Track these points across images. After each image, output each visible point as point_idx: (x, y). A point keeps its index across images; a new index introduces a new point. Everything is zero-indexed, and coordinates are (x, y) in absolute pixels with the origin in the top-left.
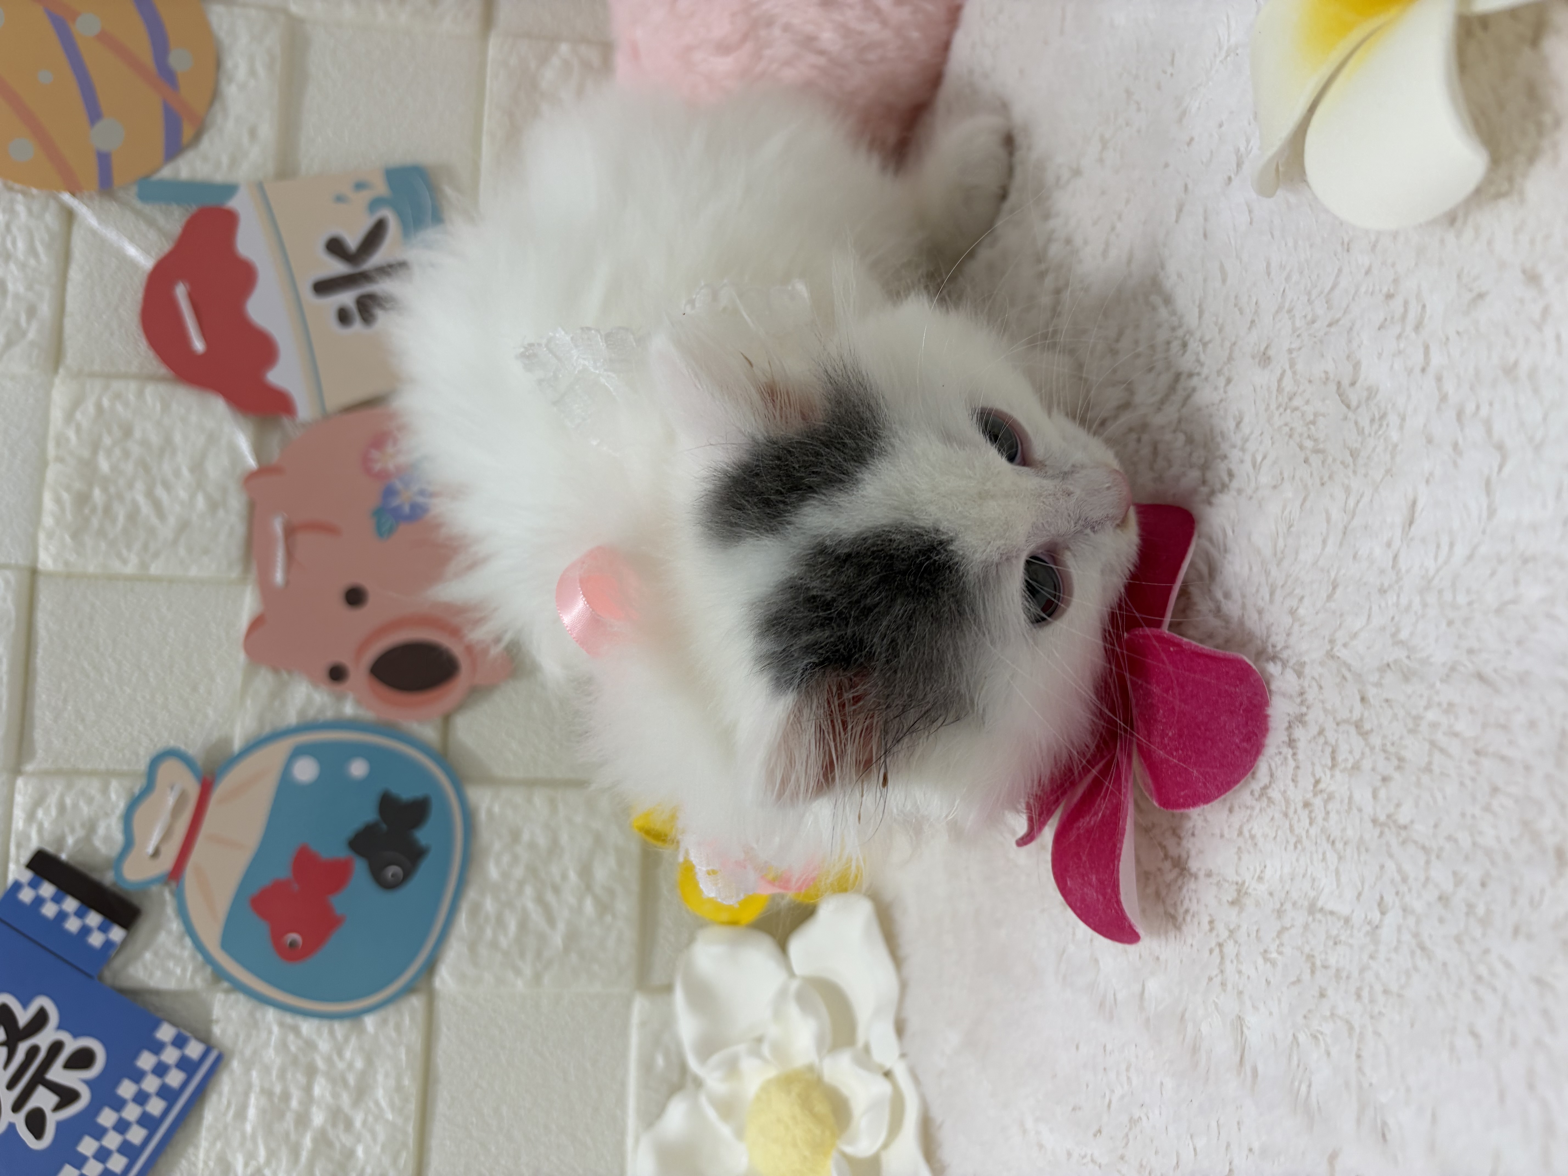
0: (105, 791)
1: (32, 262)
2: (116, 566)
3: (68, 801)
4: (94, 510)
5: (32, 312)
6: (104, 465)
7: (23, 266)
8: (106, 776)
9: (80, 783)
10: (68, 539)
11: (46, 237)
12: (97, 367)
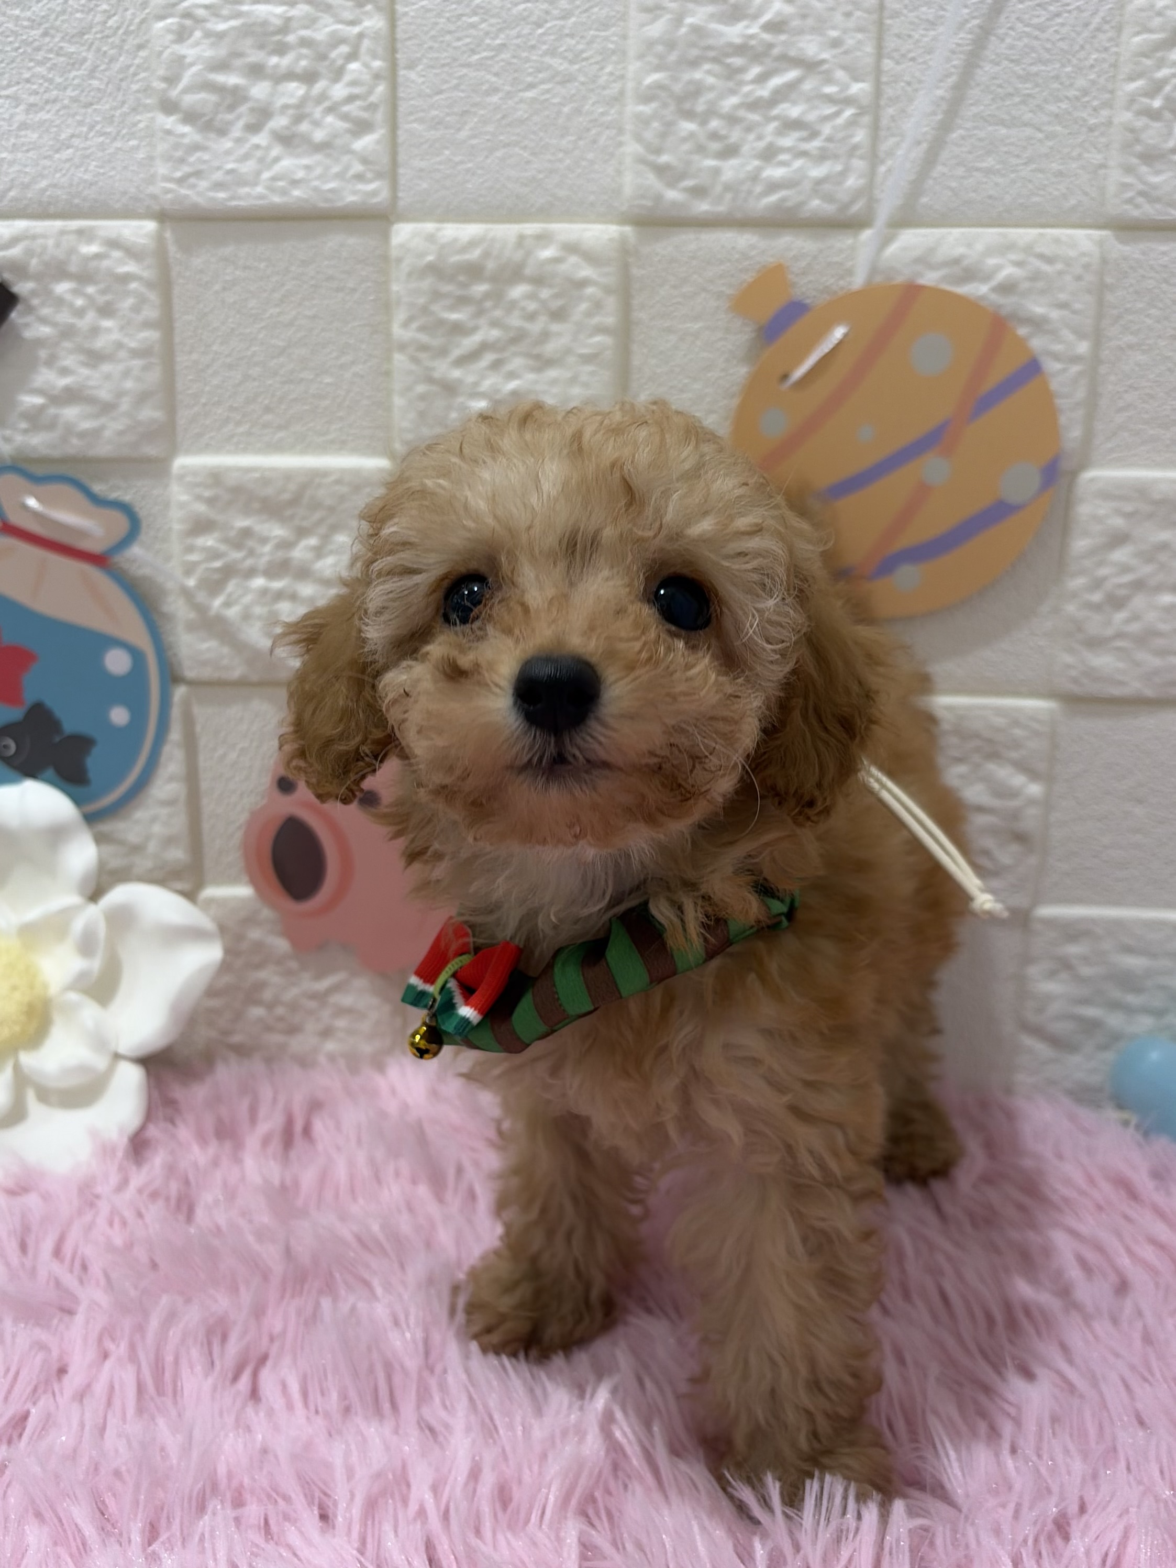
0: (147, 325)
1: (758, 189)
2: (400, 315)
3: (134, 285)
4: (465, 286)
5: (699, 192)
6: (518, 291)
7: (754, 177)
8: (166, 324)
9: (153, 296)
10: (430, 258)
11: (789, 204)
12: (635, 272)
